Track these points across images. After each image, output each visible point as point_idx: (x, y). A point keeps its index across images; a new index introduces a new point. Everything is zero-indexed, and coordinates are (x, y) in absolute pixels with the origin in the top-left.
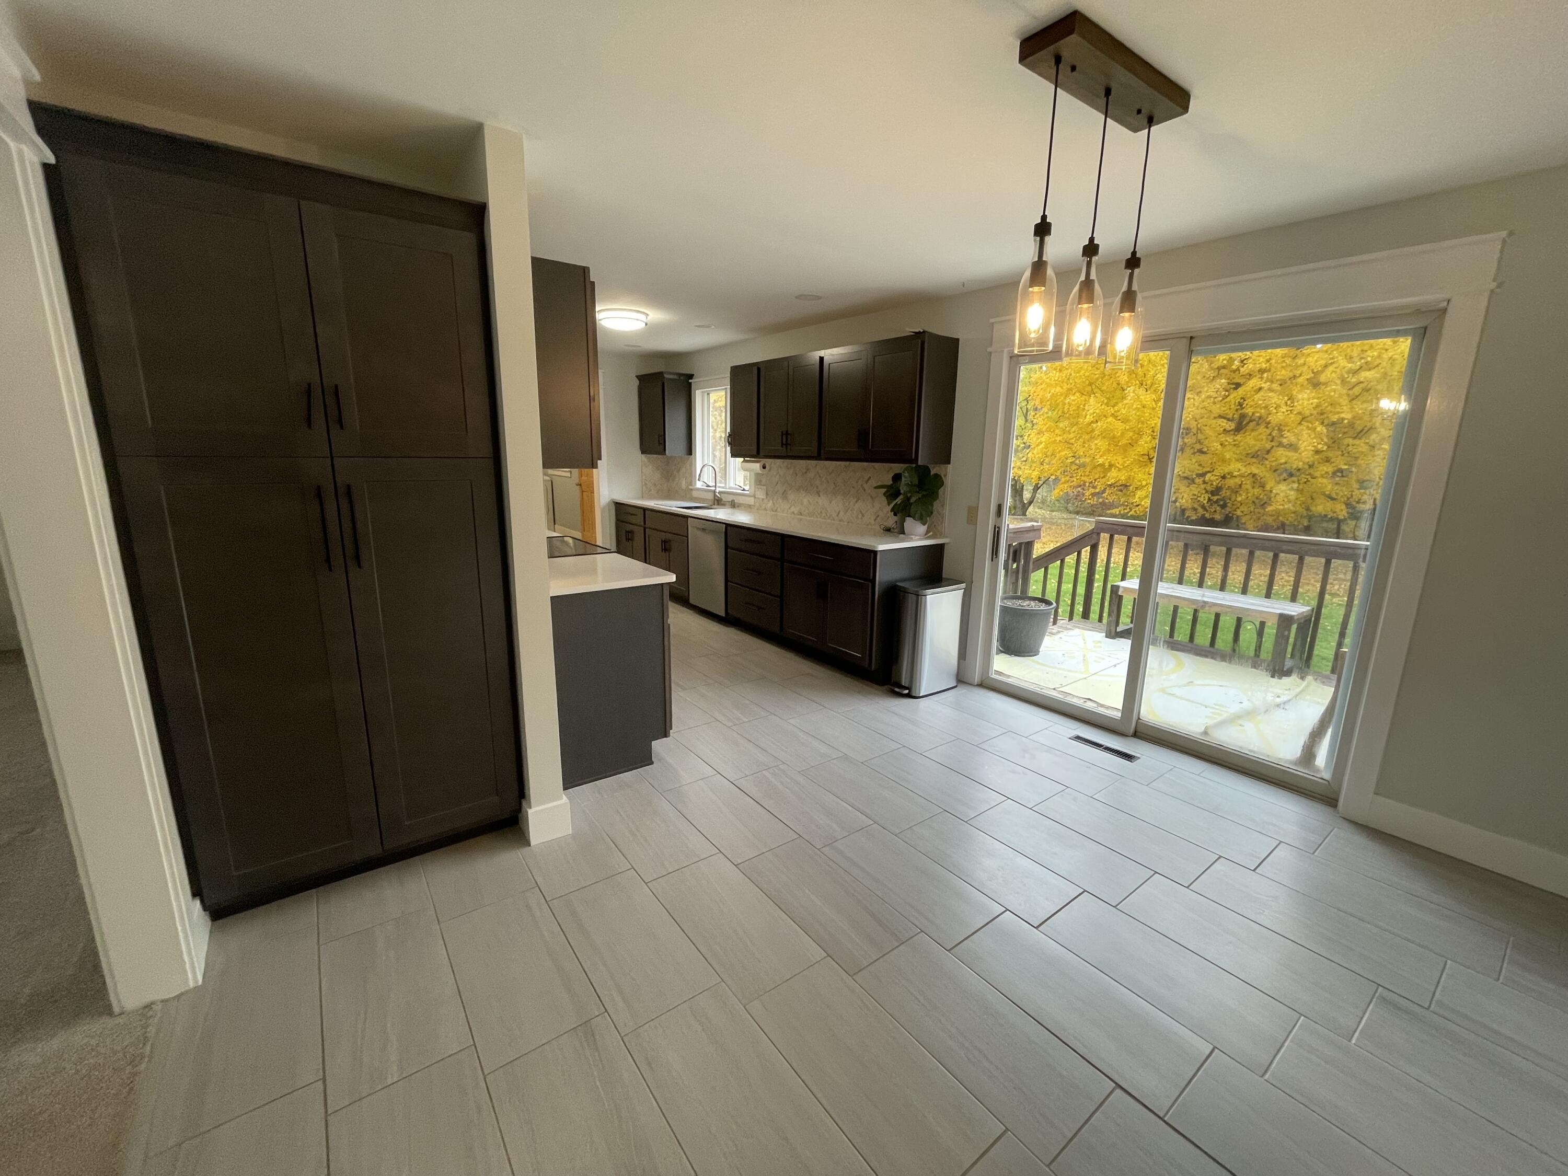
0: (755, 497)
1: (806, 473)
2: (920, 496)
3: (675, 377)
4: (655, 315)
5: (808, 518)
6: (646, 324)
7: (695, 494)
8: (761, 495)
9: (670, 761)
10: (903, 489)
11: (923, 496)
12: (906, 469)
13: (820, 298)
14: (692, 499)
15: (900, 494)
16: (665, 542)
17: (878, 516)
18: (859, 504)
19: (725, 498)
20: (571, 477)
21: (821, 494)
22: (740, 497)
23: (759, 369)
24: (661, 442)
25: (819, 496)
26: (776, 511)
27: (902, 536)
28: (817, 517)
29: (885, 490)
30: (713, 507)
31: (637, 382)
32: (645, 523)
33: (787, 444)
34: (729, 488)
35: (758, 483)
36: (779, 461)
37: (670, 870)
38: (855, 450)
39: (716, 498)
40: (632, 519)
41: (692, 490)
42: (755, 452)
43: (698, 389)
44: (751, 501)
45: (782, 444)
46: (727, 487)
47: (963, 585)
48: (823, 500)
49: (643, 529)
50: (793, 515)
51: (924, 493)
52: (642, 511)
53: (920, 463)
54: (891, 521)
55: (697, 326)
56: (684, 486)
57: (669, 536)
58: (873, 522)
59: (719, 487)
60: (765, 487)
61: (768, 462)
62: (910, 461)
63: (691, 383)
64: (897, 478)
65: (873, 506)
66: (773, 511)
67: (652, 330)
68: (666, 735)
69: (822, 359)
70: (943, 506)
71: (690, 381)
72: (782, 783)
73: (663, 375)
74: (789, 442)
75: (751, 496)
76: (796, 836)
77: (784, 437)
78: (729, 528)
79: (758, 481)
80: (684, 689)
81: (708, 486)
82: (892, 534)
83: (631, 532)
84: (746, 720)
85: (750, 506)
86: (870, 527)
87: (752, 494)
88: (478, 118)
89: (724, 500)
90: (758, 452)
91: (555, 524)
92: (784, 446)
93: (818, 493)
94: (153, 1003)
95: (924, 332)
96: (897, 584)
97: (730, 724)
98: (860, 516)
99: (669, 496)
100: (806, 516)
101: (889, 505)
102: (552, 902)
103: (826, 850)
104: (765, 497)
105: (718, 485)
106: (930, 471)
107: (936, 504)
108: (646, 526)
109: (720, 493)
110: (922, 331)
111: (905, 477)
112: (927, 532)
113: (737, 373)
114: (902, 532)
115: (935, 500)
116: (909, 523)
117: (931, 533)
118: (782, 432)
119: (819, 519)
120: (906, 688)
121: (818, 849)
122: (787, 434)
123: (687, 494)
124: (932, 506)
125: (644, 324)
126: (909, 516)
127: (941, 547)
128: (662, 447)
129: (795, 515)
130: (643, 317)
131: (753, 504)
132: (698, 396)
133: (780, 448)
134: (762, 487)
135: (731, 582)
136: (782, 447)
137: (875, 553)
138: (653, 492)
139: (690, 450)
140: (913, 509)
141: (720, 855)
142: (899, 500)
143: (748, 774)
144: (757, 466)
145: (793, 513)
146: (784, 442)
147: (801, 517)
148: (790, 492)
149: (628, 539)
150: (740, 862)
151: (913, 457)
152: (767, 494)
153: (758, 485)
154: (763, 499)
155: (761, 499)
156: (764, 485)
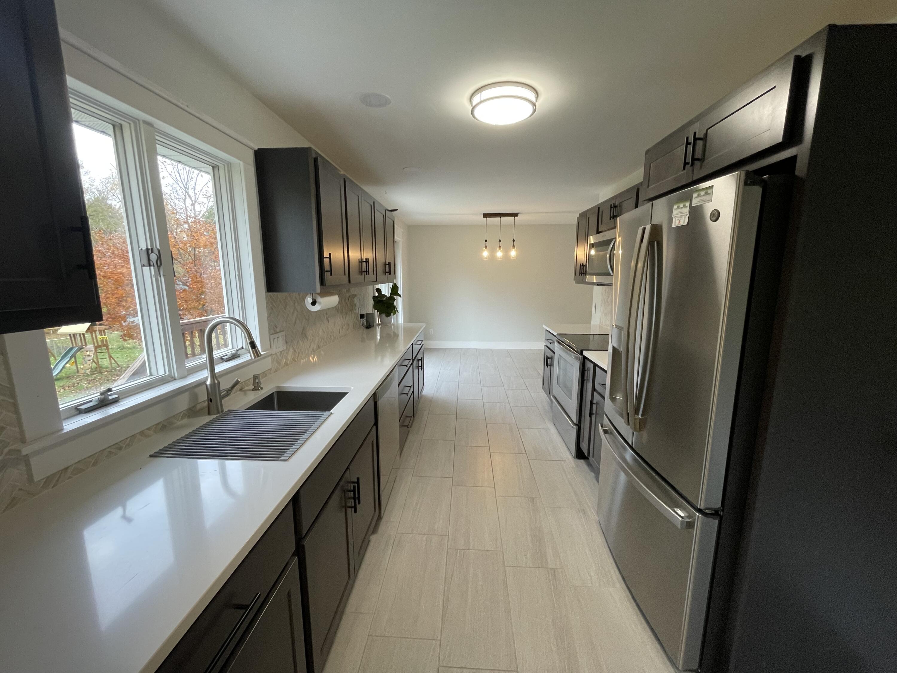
104: (283, 348)
134: (279, 335)
145: (313, 349)
152: (286, 342)
153: (273, 334)
154: (281, 352)
155: (279, 354)
156: (280, 332)
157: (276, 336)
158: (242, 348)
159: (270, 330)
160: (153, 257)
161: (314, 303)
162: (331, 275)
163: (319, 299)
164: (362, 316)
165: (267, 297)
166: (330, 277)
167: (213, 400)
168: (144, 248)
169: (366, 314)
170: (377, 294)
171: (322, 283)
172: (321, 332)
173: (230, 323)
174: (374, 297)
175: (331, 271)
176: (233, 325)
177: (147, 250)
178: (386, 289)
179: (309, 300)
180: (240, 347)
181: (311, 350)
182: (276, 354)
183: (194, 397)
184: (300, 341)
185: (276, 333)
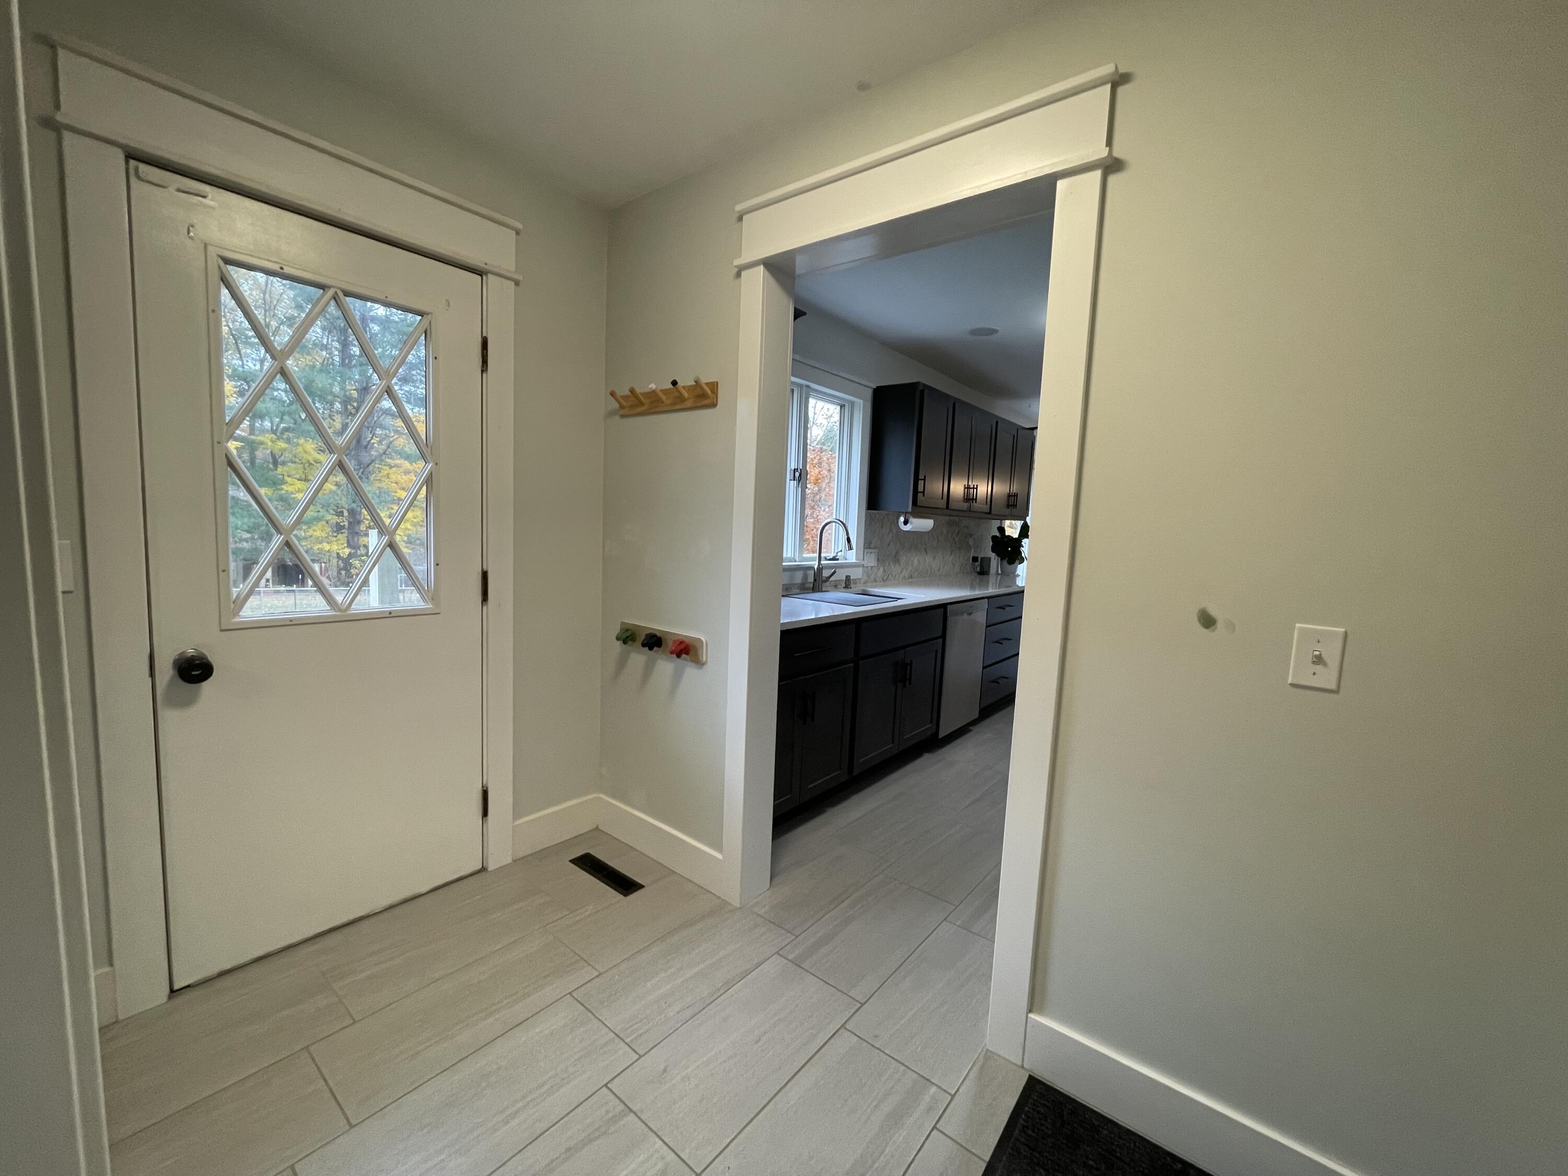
0: (863, 567)
25: (927, 553)
26: (887, 579)
44: (859, 573)
66: (884, 581)
79: (867, 544)
104: (875, 565)
131: (860, 576)
148: (902, 553)
152: (878, 560)
153: (867, 548)
154: (872, 567)
155: (870, 568)
156: (874, 548)
157: (870, 551)
158: (841, 551)
159: (865, 543)
160: (797, 474)
161: (906, 523)
162: (924, 495)
163: (912, 520)
164: (975, 559)
165: (866, 514)
166: (923, 498)
167: (817, 580)
168: (793, 469)
169: (981, 558)
170: (998, 534)
171: (915, 503)
172: (916, 561)
173: (836, 522)
174: (994, 538)
175: (923, 492)
176: (837, 525)
177: (795, 469)
178: (1012, 529)
179: (902, 519)
180: (840, 550)
181: (902, 576)
182: (867, 567)
183: (805, 577)
184: (891, 563)
185: (870, 548)
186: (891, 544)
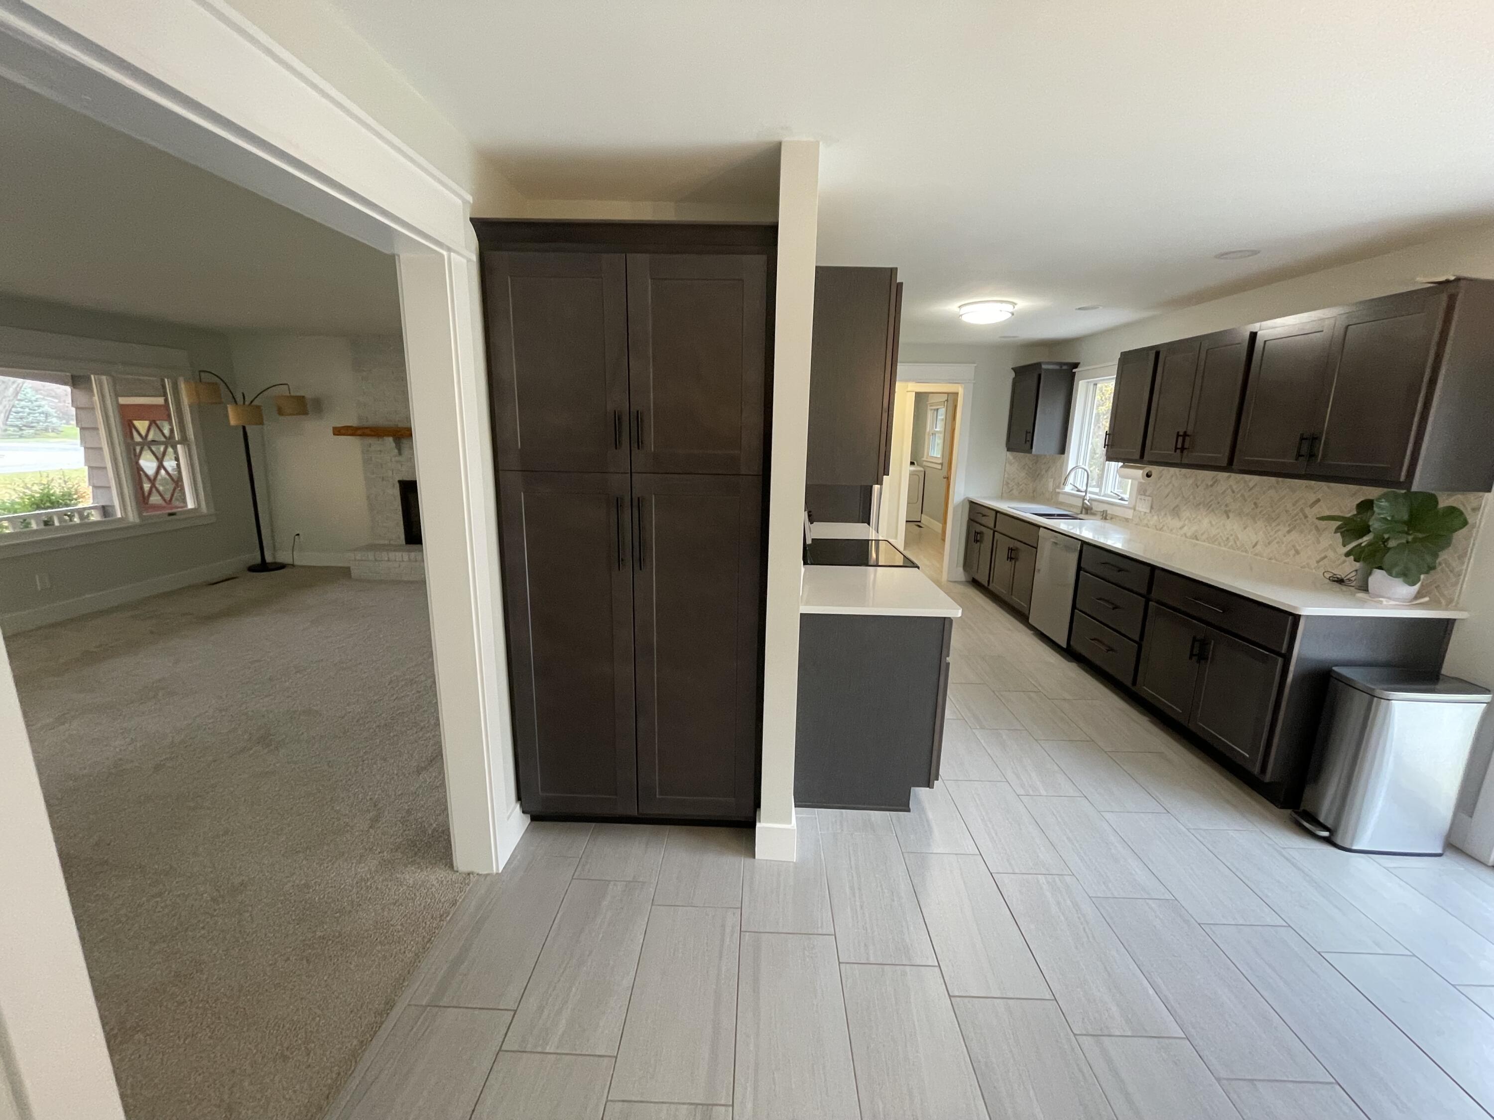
0: (1135, 510)
1: (1212, 486)
2: (1410, 538)
3: (1057, 367)
4: (1023, 304)
5: (1207, 544)
6: (1013, 314)
7: (1061, 498)
8: (1143, 507)
9: (930, 815)
10: (1375, 524)
11: (1415, 540)
12: (1384, 496)
13: (1255, 253)
14: (1059, 504)
15: (1369, 531)
16: (1011, 550)
17: (1325, 557)
18: (1294, 535)
19: (1097, 507)
20: (941, 469)
21: (1231, 515)
22: (1114, 508)
23: (1157, 354)
24: (1028, 439)
25: (1228, 517)
26: (1161, 529)
27: (1361, 595)
28: (1219, 544)
29: (1340, 523)
30: (1080, 516)
31: (1013, 375)
32: (995, 527)
33: (1183, 449)
34: (1104, 496)
35: (1142, 493)
36: (1173, 470)
37: (872, 960)
38: (1291, 461)
39: (1085, 506)
40: (984, 520)
41: (1059, 493)
42: (1137, 457)
43: (1082, 380)
44: (1129, 514)
45: (1176, 448)
46: (1102, 494)
47: (1487, 697)
48: (1233, 526)
49: (992, 531)
50: (1183, 538)
51: (1420, 535)
52: (994, 512)
53: (1415, 488)
54: (1349, 568)
55: (1080, 309)
56: (1051, 489)
57: (1018, 545)
58: (1313, 564)
59: (1091, 493)
60: (1150, 498)
61: (1155, 470)
62: (1397, 484)
63: (1075, 373)
64: (1366, 506)
65: (1319, 542)
66: (1157, 530)
67: (1018, 319)
68: (929, 784)
69: (1253, 336)
70: (1461, 557)
71: (1074, 371)
72: (1058, 903)
73: (1041, 366)
74: (1186, 446)
75: (1130, 508)
76: (1048, 996)
77: (1180, 439)
78: (1085, 547)
79: (1142, 491)
80: (982, 728)
81: (1079, 491)
82: (1344, 588)
83: (981, 533)
84: (1043, 793)
85: (1127, 520)
86: (1307, 570)
87: (1131, 506)
88: (776, 139)
89: (1095, 508)
90: (1142, 456)
91: (922, 513)
92: (1178, 451)
93: (1227, 514)
94: (472, 873)
95: (1458, 279)
96: (1334, 668)
97: (1021, 791)
98: (1292, 552)
99: (1033, 498)
100: (1204, 541)
101: (1344, 546)
102: (745, 933)
103: (1086, 1042)
104: (1148, 511)
105: (1089, 489)
106: (1437, 502)
107: (1444, 556)
108: (996, 529)
109: (1090, 500)
110: (1452, 278)
111: (1380, 507)
112: (1419, 595)
113: (1128, 360)
114: (1364, 588)
115: (1443, 548)
116: (1378, 578)
117: (1427, 599)
118: (1178, 433)
119: (1224, 548)
120: (1326, 828)
121: (1075, 1035)
122: (1185, 435)
123: (1052, 498)
124: (1436, 556)
125: (1010, 315)
126: (1380, 568)
127: (1446, 626)
128: (1029, 444)
129: (1186, 537)
130: (1010, 308)
131: (1131, 517)
132: (1082, 387)
133: (1173, 452)
134: (1147, 498)
135: (1078, 610)
136: (1175, 451)
137: (1297, 618)
138: (1015, 492)
139: (1063, 449)
140: (1389, 558)
141: (937, 969)
142: (1365, 540)
143: (1017, 871)
144: (1139, 473)
145: (1185, 534)
146: (1179, 446)
147: (1197, 542)
148: (1184, 508)
149: (976, 541)
150: (957, 994)
151: (1402, 478)
152: (1152, 508)
153: (1141, 495)
154: (1145, 513)
155: (1142, 513)
156: (1149, 496)
181: (1181, 532)
182: (1140, 511)
184: (1168, 515)
185: (1145, 495)
186: (1171, 495)
